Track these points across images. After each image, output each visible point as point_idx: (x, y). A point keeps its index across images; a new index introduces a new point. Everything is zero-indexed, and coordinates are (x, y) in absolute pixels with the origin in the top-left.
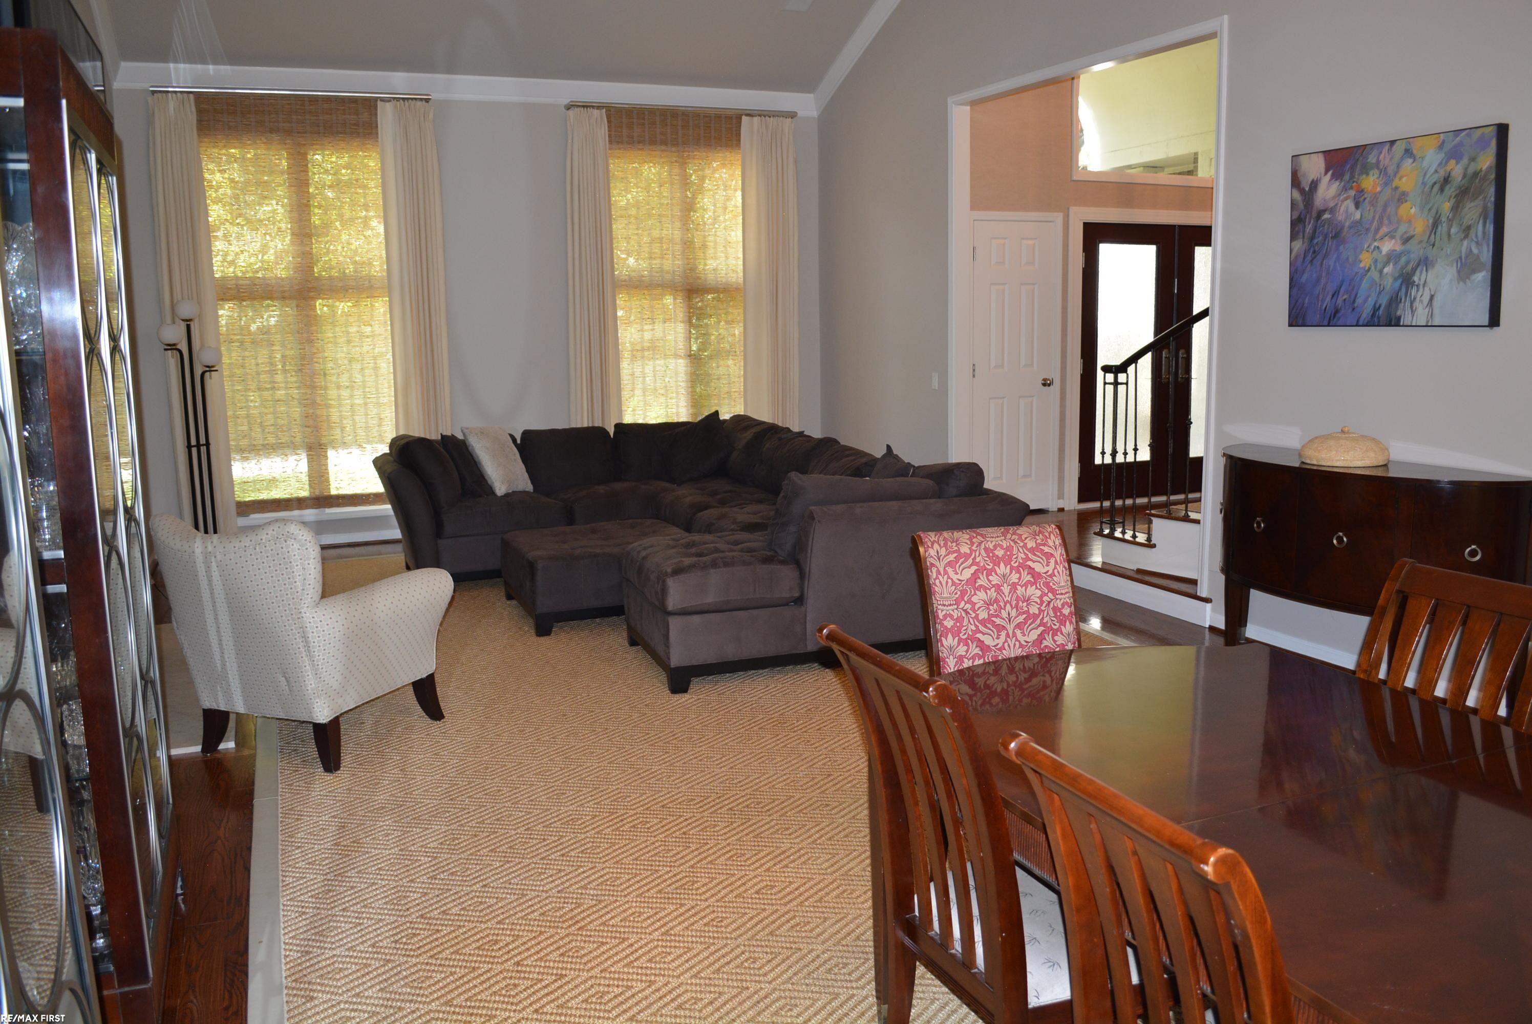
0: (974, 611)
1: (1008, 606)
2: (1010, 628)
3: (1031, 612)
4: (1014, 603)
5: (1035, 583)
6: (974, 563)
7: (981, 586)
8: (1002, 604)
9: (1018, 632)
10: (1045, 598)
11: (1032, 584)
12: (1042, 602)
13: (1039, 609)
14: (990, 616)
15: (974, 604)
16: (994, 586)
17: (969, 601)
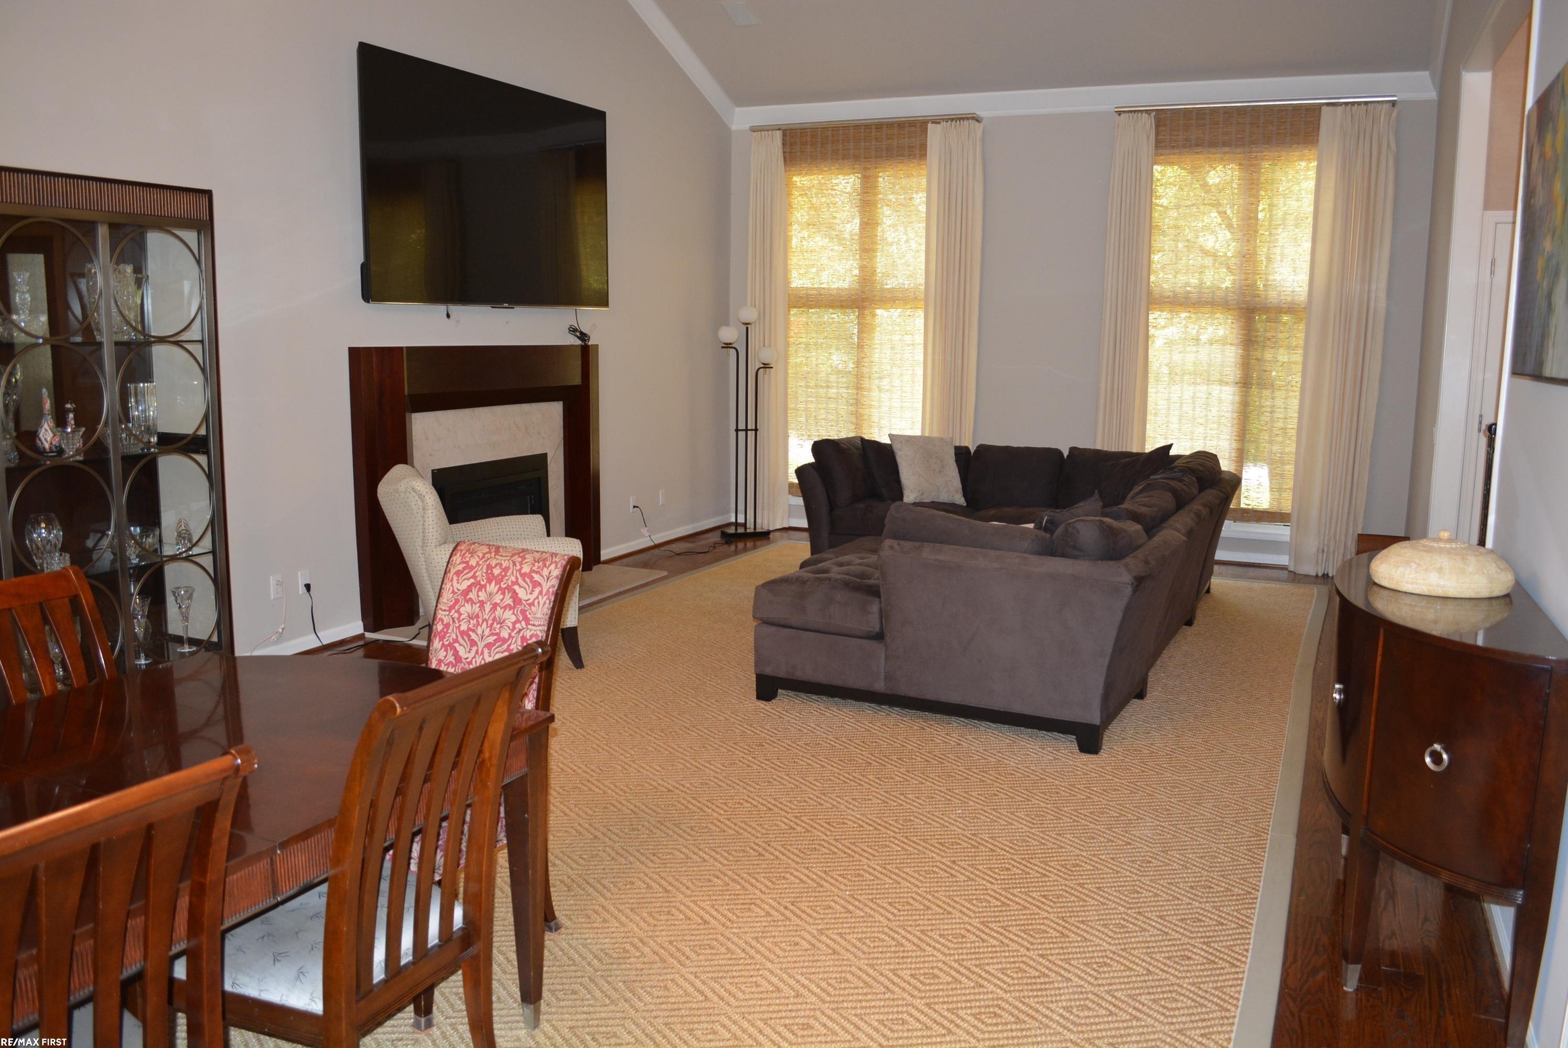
0: (459, 621)
1: (485, 624)
2: (481, 645)
3: (502, 635)
4: (490, 622)
5: (514, 608)
6: (474, 577)
7: (471, 599)
8: (480, 620)
9: (486, 651)
10: (518, 626)
11: (511, 608)
12: (514, 628)
13: (510, 634)
14: (469, 629)
15: (460, 614)
16: (480, 601)
17: (458, 611)
